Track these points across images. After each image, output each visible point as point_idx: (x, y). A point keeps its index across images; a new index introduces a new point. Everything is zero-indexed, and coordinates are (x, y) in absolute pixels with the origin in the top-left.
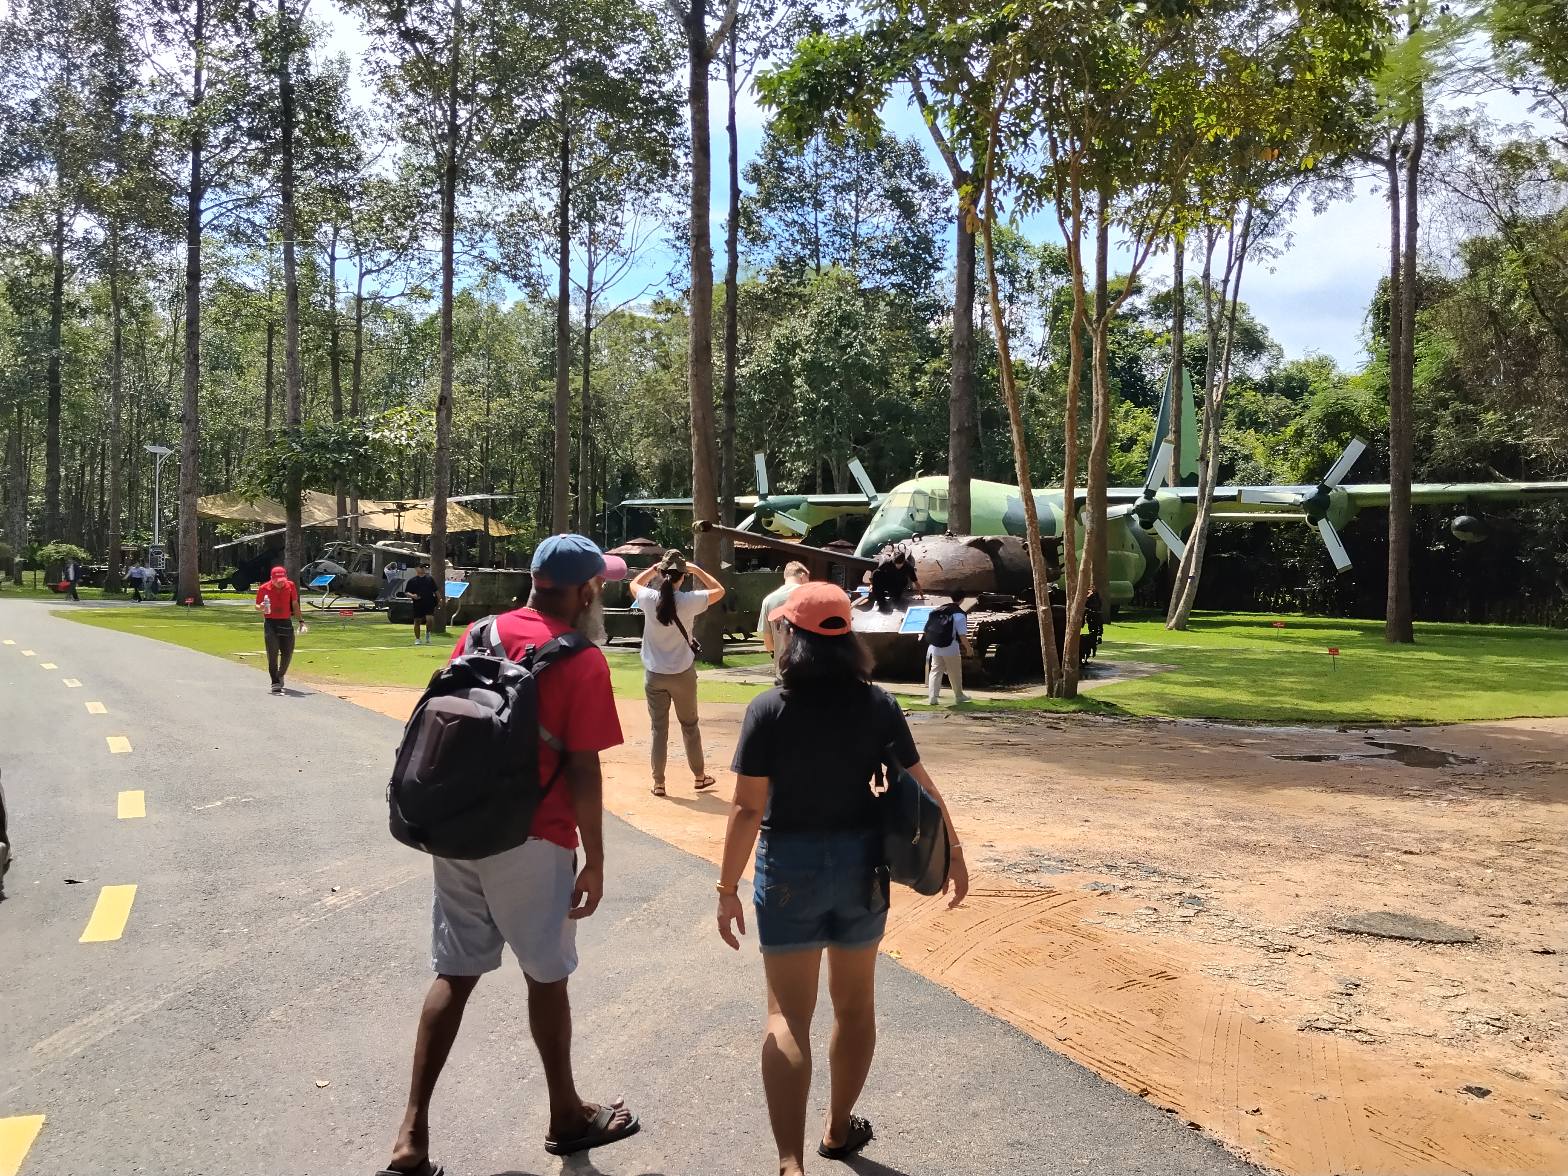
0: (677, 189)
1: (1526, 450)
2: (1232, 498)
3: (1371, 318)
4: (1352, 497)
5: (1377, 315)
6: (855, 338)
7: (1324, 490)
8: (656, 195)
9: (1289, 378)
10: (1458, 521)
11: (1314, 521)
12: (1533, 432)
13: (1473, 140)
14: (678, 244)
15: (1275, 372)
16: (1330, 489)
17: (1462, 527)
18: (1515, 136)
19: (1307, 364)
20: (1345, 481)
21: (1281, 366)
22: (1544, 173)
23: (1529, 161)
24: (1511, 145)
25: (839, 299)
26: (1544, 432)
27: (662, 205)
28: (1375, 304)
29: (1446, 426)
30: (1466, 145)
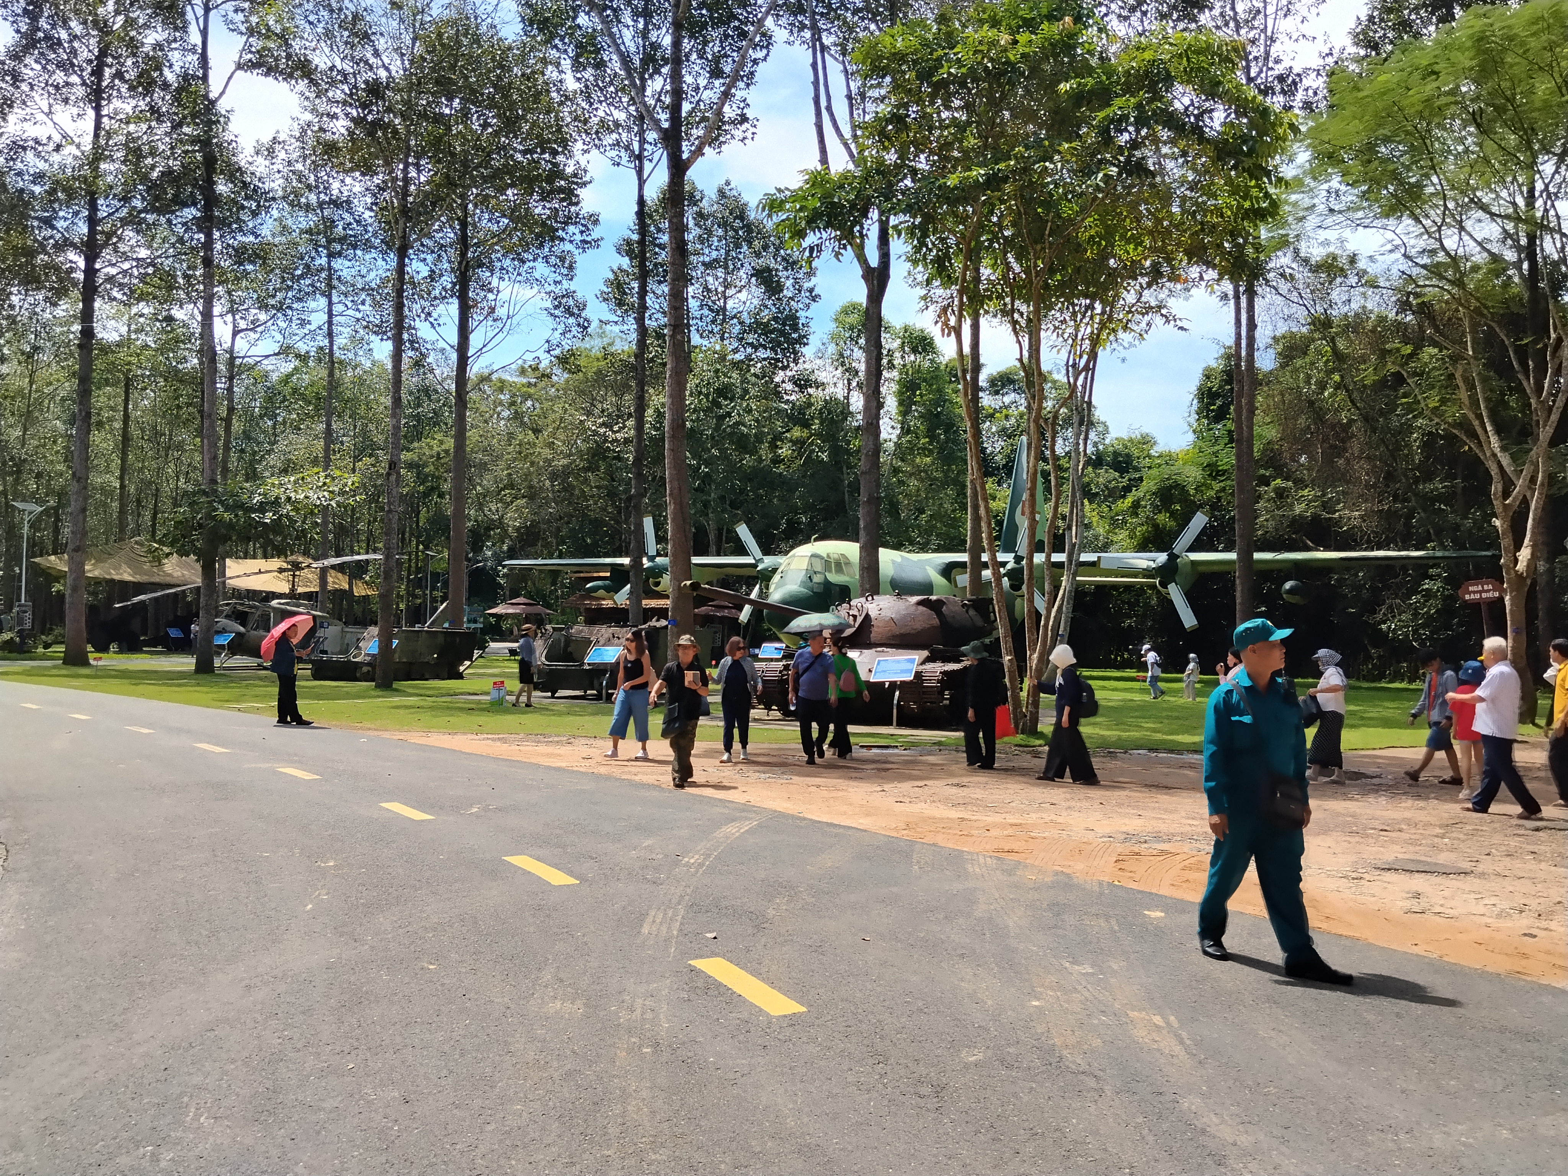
0: (553, 260)
1: (1338, 522)
2: (1093, 564)
3: (1195, 401)
4: (1194, 563)
5: (1201, 400)
6: (734, 408)
7: (1173, 557)
8: (531, 264)
9: (1116, 454)
10: (1288, 585)
11: (1164, 585)
12: (1344, 508)
13: (1296, 252)
14: (556, 312)
15: (1101, 447)
16: (1178, 557)
17: (1290, 591)
18: (1332, 249)
19: (1131, 440)
20: (1191, 549)
21: (1107, 441)
22: (1353, 280)
23: (1342, 270)
24: (1328, 256)
25: (717, 371)
26: (1354, 506)
27: (537, 275)
28: (1199, 389)
29: (1268, 500)
30: (1290, 254)
